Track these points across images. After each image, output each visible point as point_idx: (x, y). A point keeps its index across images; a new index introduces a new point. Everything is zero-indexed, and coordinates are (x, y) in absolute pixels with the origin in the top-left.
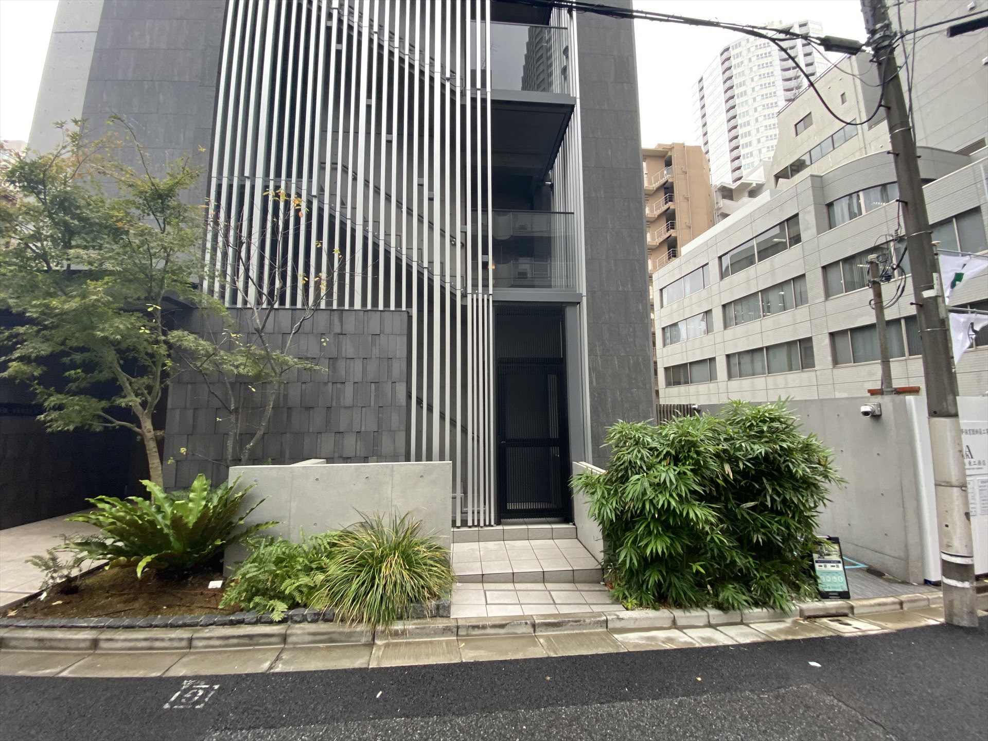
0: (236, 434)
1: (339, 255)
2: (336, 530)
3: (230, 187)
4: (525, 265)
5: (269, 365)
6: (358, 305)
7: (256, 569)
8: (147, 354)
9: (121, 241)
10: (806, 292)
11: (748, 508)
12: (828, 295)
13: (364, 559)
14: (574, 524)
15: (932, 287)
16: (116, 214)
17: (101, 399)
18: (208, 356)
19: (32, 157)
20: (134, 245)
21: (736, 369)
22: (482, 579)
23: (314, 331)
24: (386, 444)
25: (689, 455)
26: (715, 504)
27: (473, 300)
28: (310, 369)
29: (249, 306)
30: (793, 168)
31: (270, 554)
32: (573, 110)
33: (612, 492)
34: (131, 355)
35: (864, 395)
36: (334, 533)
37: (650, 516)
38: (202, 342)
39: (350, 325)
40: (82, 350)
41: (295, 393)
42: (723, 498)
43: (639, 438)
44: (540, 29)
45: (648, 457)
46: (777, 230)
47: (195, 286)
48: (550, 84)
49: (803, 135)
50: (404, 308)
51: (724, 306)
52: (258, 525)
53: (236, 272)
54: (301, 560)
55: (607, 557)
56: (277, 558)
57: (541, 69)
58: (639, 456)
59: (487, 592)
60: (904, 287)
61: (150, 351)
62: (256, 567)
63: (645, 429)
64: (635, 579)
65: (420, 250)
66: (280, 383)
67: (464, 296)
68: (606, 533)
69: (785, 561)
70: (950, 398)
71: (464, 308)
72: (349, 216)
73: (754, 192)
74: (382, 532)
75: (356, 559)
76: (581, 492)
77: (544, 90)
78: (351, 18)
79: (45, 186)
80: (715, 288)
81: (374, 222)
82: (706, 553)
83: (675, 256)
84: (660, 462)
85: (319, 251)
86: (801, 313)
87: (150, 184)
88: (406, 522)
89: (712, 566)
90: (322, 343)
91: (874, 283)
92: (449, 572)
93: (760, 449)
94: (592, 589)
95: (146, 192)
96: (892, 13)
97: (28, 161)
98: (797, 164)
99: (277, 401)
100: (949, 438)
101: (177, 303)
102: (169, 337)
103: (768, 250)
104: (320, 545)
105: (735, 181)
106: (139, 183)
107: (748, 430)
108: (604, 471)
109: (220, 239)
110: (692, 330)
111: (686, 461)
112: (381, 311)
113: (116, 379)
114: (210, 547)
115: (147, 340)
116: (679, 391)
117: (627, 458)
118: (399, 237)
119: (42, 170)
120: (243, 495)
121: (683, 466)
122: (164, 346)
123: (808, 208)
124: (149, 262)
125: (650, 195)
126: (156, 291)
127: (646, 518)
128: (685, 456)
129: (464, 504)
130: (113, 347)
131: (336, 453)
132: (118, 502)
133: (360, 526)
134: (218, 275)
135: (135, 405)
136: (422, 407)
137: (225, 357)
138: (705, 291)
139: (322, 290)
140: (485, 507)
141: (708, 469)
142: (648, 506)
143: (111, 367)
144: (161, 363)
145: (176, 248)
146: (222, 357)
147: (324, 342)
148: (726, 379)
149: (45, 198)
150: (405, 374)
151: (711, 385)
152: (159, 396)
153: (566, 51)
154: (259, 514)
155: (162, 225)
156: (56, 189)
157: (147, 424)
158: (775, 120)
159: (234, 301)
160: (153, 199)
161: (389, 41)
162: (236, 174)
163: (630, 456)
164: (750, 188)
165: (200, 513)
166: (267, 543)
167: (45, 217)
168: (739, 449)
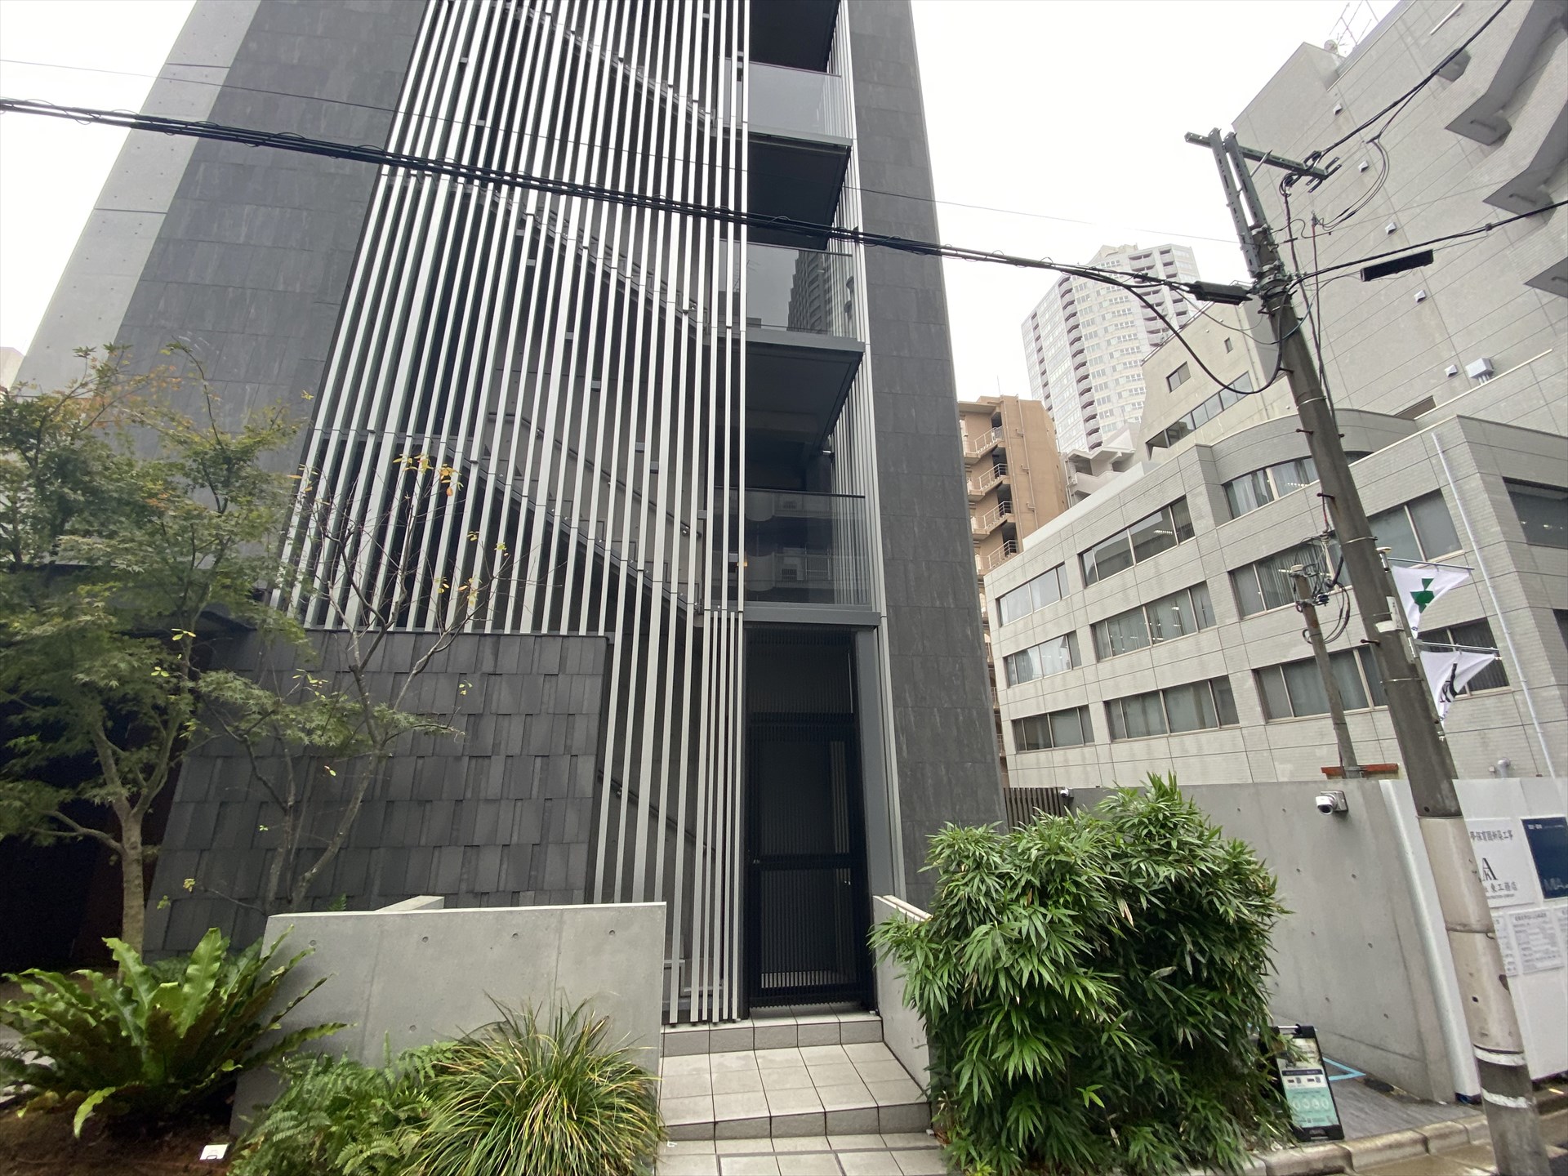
0: (289, 852)
1: (504, 552)
2: (451, 1039)
3: (342, 444)
4: (793, 559)
5: (365, 728)
6: (526, 627)
7: (292, 1123)
8: (156, 707)
9: (149, 525)
10: (1210, 606)
11: (1164, 979)
12: (1242, 614)
13: (499, 1098)
14: (878, 1014)
15: (1388, 618)
16: (150, 485)
17: (59, 786)
18: (264, 713)
19: (29, 395)
20: (171, 532)
21: (1120, 724)
22: (714, 1131)
23: (449, 669)
24: (553, 870)
25: (1063, 887)
26: (1112, 972)
27: (712, 619)
28: (435, 733)
29: (344, 627)
30: (1170, 433)
31: (322, 1090)
32: (860, 359)
33: (941, 956)
34: (127, 708)
35: (1317, 779)
36: (445, 1045)
37: (1008, 999)
38: (256, 692)
39: (510, 659)
40: (47, 702)
41: (403, 774)
42: (1121, 961)
43: (981, 857)
44: (813, 255)
45: (996, 891)
46: (1158, 518)
47: (258, 595)
48: (830, 324)
49: (1180, 391)
50: (601, 632)
51: (1093, 626)
52: (306, 1031)
53: (330, 574)
54: (379, 1102)
55: (936, 1079)
56: (335, 1100)
57: (816, 304)
58: (984, 888)
59: (723, 1160)
60: (1348, 612)
61: (161, 702)
62: (293, 1118)
63: (989, 839)
64: (986, 1123)
65: (634, 543)
66: (380, 758)
67: (699, 613)
68: (933, 1033)
69: (1234, 1076)
70: (1444, 786)
71: (698, 633)
72: (525, 492)
73: (1120, 464)
74: (536, 1041)
75: (482, 1101)
76: (889, 957)
77: (820, 332)
78: (552, 228)
79: (40, 441)
80: (1077, 598)
81: (564, 501)
82: (1101, 1068)
83: (1014, 551)
84: (1017, 900)
85: (472, 546)
86: (1208, 637)
87: (213, 442)
88: (580, 1020)
89: (1116, 1092)
90: (458, 690)
91: (1305, 605)
92: (653, 1120)
93: (1168, 873)
94: (912, 1145)
95: (206, 453)
96: (1284, 253)
97: (20, 401)
98: (1175, 428)
99: (370, 790)
100: (1454, 850)
101: (224, 621)
102: (201, 683)
103: (1149, 545)
104: (418, 1071)
105: (1092, 447)
106: (197, 439)
107: (1147, 842)
108: (927, 916)
109: (313, 524)
110: (1049, 660)
111: (1059, 897)
112: (563, 636)
113: (95, 754)
114: (213, 1076)
115: (161, 687)
116: (1038, 759)
117: (963, 892)
118: (601, 524)
119: (40, 416)
120: (286, 971)
121: (1057, 908)
122: (188, 698)
123: (1198, 490)
124: (191, 558)
125: (972, 465)
126: (190, 604)
127: (1001, 1005)
128: (1057, 888)
129: (686, 979)
130: (99, 699)
131: (464, 887)
132: (60, 983)
133: (494, 1030)
134: (301, 578)
135: (119, 800)
136: (619, 797)
137: (292, 716)
138: (1063, 603)
139: (470, 605)
140: (721, 985)
141: (1096, 912)
142: (1003, 982)
143: (88, 733)
144: (177, 725)
145: (237, 539)
146: (287, 716)
147: (463, 689)
148: (1108, 740)
149: (36, 458)
150: (595, 741)
151: (1086, 750)
152: (164, 781)
153: (850, 283)
154: (310, 1009)
155: (222, 503)
156: (58, 444)
157: (133, 834)
158: (1139, 370)
159: (321, 617)
160: (215, 462)
161: (605, 259)
162: (354, 425)
163: (968, 889)
164: (1113, 459)
165: (202, 1007)
166: (320, 1069)
167: (29, 485)
168: (1138, 873)
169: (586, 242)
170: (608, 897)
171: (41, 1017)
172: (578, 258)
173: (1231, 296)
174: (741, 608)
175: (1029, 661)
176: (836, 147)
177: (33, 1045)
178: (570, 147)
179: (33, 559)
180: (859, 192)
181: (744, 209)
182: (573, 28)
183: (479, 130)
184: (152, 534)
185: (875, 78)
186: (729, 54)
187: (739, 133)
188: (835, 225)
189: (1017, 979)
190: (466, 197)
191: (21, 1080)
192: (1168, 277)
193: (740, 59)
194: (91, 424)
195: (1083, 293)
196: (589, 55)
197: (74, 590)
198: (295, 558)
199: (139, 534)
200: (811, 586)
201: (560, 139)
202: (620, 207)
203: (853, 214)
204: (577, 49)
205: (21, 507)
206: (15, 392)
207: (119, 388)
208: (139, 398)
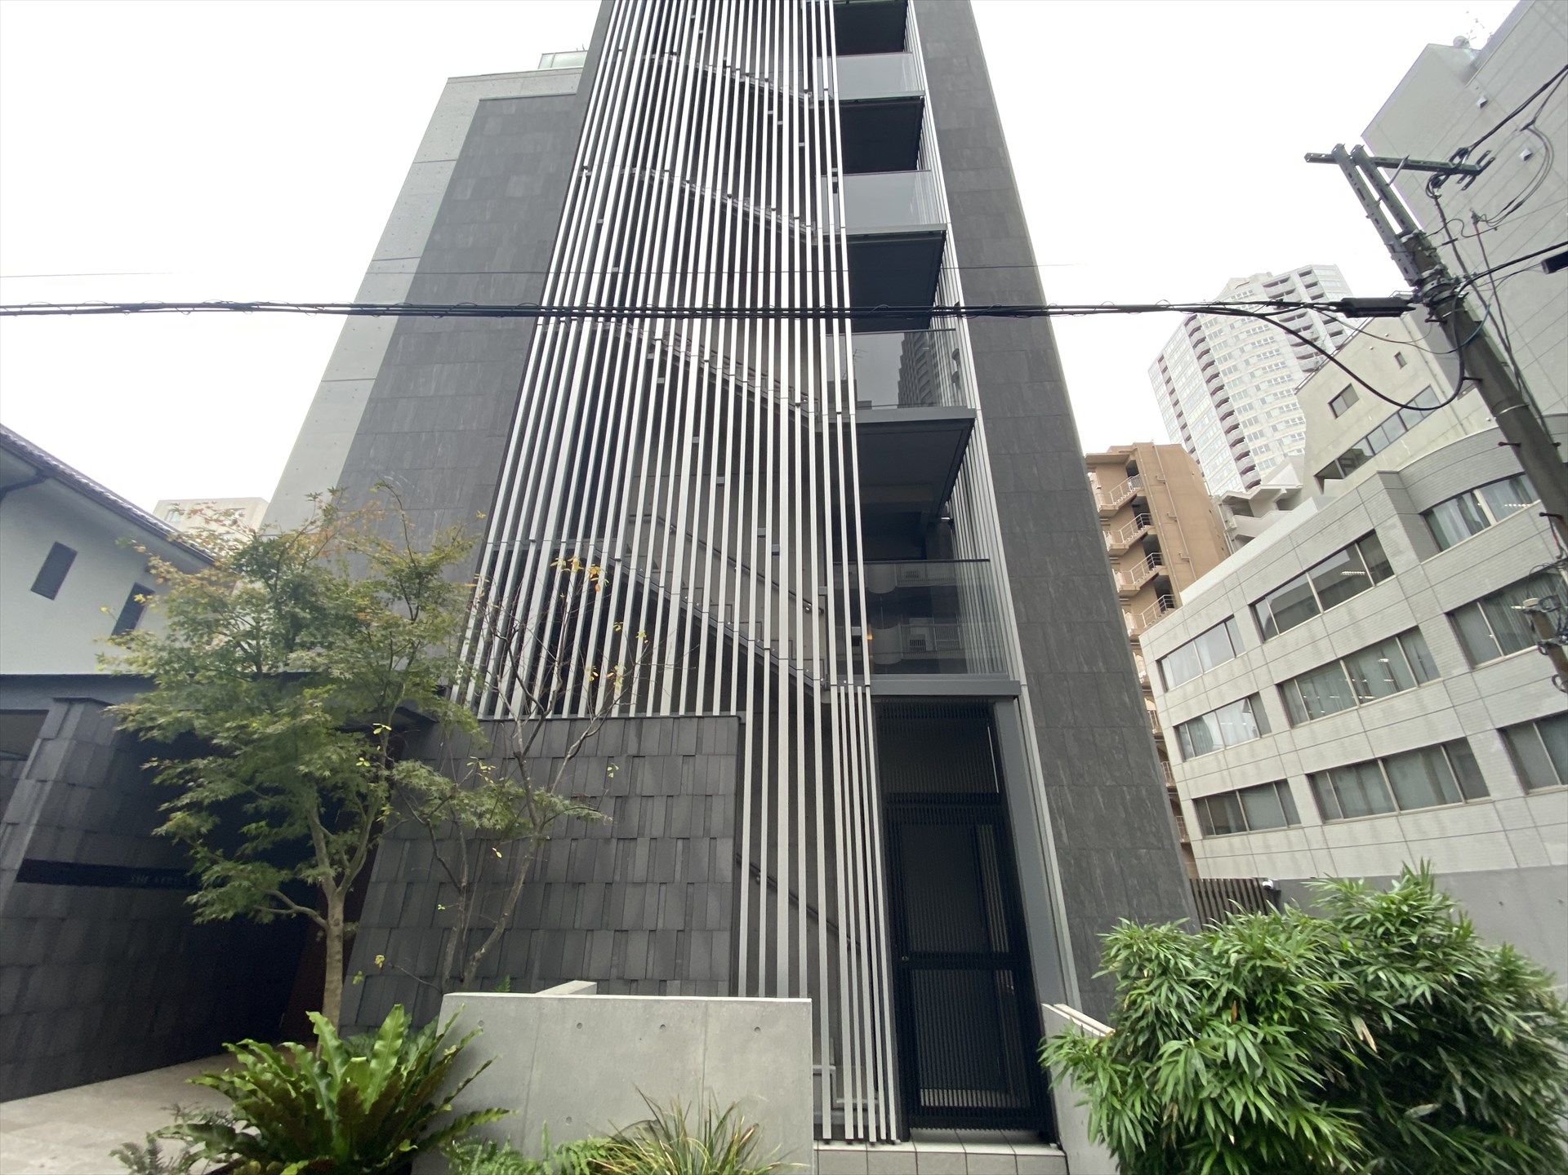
0: (462, 931)
1: (644, 640)
2: (604, 1136)
3: (509, 554)
4: (920, 628)
5: (527, 812)
6: (665, 710)
8: (359, 794)
9: (359, 635)
10: (1429, 655)
11: (1422, 1118)
12: (1473, 662)
14: (1060, 1147)
16: (360, 601)
17: (280, 868)
18: (443, 798)
19: (272, 534)
20: (375, 639)
21: (1332, 801)
23: (599, 753)
24: (697, 958)
25: (1275, 1000)
26: (1352, 1107)
27: (839, 695)
28: (587, 818)
29: (510, 717)
30: (1343, 462)
32: (973, 425)
33: (1130, 1080)
34: (337, 796)
36: (599, 1142)
37: (1219, 1138)
38: (438, 779)
39: (652, 741)
40: (276, 791)
41: (559, 857)
42: (1364, 1095)
43: (1167, 960)
44: (918, 335)
45: (1191, 1002)
46: (1344, 557)
47: (442, 691)
49: (1348, 416)
50: (733, 712)
51: (1280, 686)
52: (473, 1115)
53: (499, 669)
57: (925, 379)
58: (1174, 999)
61: (363, 790)
63: (1175, 939)
65: (760, 624)
66: (539, 840)
67: (826, 689)
71: (826, 709)
72: (662, 583)
73: (1286, 502)
74: (685, 1145)
76: (1067, 1077)
77: (931, 404)
78: (677, 348)
79: (279, 570)
80: (1256, 655)
83: (1171, 606)
84: (1218, 1014)
86: (1431, 693)
87: (408, 561)
88: (729, 1126)
90: (607, 773)
91: (1549, 646)
93: (1420, 987)
95: (403, 571)
97: (265, 540)
98: (1349, 456)
99: (531, 872)
101: (414, 715)
102: (394, 772)
103: (1337, 589)
104: (574, 1167)
105: (1250, 487)
106: (396, 560)
107: (1384, 944)
108: (1108, 1030)
109: (485, 626)
110: (1230, 728)
111: (1272, 1013)
112: (699, 717)
113: (309, 837)
114: (391, 1155)
115: (363, 776)
116: (1231, 845)
117: (1149, 1002)
118: (729, 607)
119: (278, 550)
120: (458, 1050)
121: (1270, 1025)
122: (384, 784)
123: (1390, 522)
124: (389, 662)
125: (1110, 518)
126: (388, 701)
127: (1212, 1145)
128: (1268, 1002)
129: (837, 1089)
130: (316, 787)
131: (614, 971)
132: (268, 1053)
133: (645, 1129)
134: (475, 675)
135: (327, 879)
136: (758, 883)
137: (466, 801)
138: (1239, 661)
139: (616, 691)
140: (876, 1098)
141: (1321, 1031)
142: (1210, 1116)
143: (306, 818)
144: (375, 811)
145: (425, 642)
146: (462, 801)
147: (611, 772)
148: (1318, 821)
149: (276, 585)
150: (733, 823)
151: (1291, 833)
152: (363, 862)
153: (956, 355)
154: (478, 1092)
155: (414, 612)
156: (292, 571)
157: (337, 911)
158: (1294, 399)
159: (491, 710)
160: (410, 579)
161: (724, 368)
162: (519, 537)
163: (1154, 999)
164: (1277, 497)
165: (385, 1084)
166: (485, 1156)
167: (270, 608)
168: (1377, 984)
169: (707, 356)
170: (752, 991)
171: (251, 1086)
172: (700, 371)
173: (1391, 308)
174: (867, 682)
175: (1206, 730)
176: (931, 233)
177: (243, 1113)
178: (690, 277)
179: (270, 669)
180: (957, 271)
181: (847, 305)
182: (688, 178)
183: (614, 276)
184: (361, 642)
185: (965, 165)
186: (824, 172)
187: (838, 238)
188: (936, 304)
189: (1228, 1113)
190: (605, 332)
191: (231, 1148)
192: (1314, 298)
193: (835, 175)
194: (317, 554)
195: (1215, 329)
196: (702, 198)
197: (301, 694)
198: (471, 658)
199: (350, 642)
200: (940, 656)
201: (682, 273)
202: (735, 322)
203: (954, 290)
204: (692, 194)
205: (263, 625)
206: (262, 532)
207: (339, 522)
208: (353, 530)
